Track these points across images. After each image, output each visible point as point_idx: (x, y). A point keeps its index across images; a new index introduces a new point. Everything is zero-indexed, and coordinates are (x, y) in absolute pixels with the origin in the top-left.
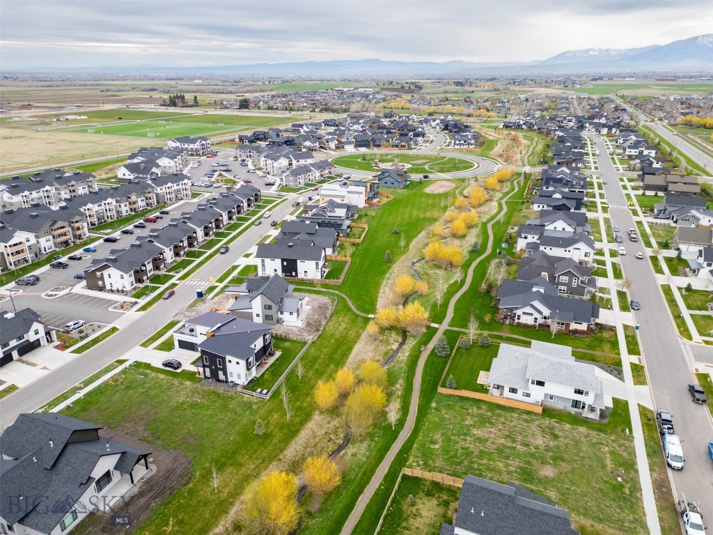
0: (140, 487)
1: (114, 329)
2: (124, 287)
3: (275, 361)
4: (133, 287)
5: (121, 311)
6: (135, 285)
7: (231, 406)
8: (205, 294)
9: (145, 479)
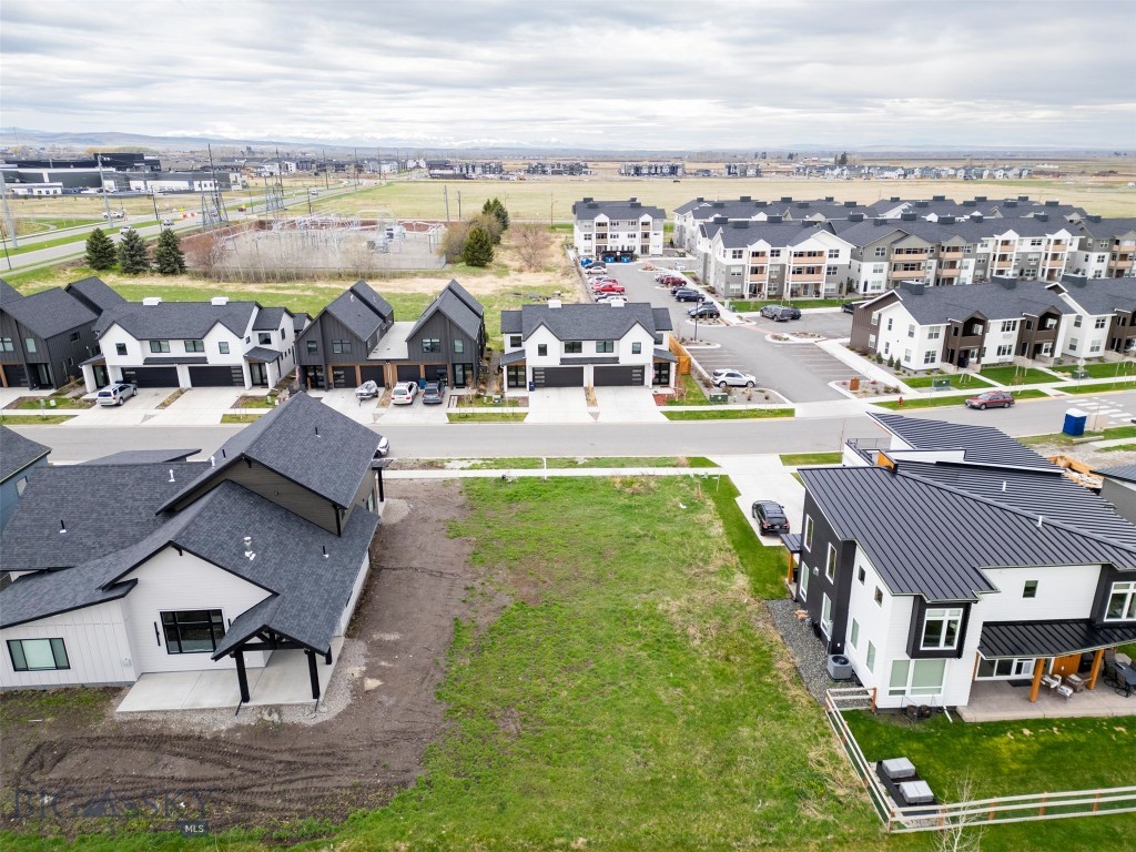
0: (239, 728)
1: (790, 412)
2: (907, 359)
3: (1117, 721)
4: (930, 366)
5: (847, 393)
6: (938, 364)
7: (745, 732)
8: (1091, 434)
9: (275, 717)
